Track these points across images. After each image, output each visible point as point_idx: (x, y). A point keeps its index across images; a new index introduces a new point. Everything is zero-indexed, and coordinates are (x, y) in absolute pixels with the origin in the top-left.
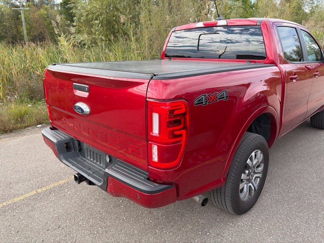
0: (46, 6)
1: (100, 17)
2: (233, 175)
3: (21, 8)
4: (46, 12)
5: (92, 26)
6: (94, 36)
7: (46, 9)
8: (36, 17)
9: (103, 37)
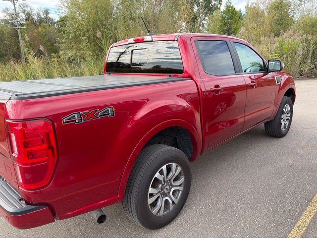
0: (44, 24)
1: (87, 33)
2: (136, 190)
3: (18, 27)
4: (44, 30)
5: (80, 42)
6: (82, 52)
7: (44, 27)
8: (35, 35)
9: (90, 53)
